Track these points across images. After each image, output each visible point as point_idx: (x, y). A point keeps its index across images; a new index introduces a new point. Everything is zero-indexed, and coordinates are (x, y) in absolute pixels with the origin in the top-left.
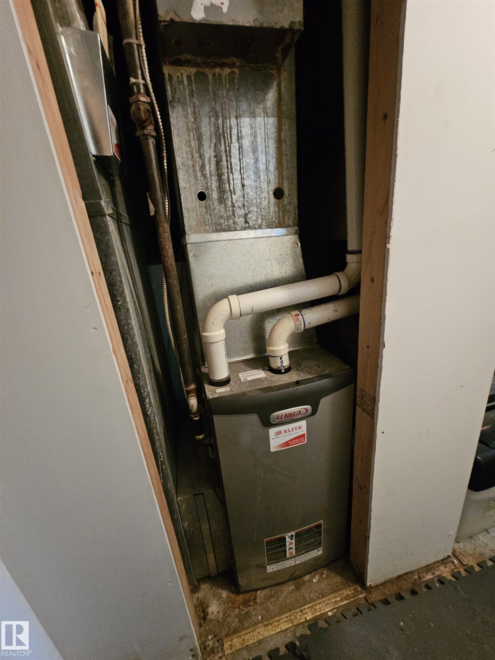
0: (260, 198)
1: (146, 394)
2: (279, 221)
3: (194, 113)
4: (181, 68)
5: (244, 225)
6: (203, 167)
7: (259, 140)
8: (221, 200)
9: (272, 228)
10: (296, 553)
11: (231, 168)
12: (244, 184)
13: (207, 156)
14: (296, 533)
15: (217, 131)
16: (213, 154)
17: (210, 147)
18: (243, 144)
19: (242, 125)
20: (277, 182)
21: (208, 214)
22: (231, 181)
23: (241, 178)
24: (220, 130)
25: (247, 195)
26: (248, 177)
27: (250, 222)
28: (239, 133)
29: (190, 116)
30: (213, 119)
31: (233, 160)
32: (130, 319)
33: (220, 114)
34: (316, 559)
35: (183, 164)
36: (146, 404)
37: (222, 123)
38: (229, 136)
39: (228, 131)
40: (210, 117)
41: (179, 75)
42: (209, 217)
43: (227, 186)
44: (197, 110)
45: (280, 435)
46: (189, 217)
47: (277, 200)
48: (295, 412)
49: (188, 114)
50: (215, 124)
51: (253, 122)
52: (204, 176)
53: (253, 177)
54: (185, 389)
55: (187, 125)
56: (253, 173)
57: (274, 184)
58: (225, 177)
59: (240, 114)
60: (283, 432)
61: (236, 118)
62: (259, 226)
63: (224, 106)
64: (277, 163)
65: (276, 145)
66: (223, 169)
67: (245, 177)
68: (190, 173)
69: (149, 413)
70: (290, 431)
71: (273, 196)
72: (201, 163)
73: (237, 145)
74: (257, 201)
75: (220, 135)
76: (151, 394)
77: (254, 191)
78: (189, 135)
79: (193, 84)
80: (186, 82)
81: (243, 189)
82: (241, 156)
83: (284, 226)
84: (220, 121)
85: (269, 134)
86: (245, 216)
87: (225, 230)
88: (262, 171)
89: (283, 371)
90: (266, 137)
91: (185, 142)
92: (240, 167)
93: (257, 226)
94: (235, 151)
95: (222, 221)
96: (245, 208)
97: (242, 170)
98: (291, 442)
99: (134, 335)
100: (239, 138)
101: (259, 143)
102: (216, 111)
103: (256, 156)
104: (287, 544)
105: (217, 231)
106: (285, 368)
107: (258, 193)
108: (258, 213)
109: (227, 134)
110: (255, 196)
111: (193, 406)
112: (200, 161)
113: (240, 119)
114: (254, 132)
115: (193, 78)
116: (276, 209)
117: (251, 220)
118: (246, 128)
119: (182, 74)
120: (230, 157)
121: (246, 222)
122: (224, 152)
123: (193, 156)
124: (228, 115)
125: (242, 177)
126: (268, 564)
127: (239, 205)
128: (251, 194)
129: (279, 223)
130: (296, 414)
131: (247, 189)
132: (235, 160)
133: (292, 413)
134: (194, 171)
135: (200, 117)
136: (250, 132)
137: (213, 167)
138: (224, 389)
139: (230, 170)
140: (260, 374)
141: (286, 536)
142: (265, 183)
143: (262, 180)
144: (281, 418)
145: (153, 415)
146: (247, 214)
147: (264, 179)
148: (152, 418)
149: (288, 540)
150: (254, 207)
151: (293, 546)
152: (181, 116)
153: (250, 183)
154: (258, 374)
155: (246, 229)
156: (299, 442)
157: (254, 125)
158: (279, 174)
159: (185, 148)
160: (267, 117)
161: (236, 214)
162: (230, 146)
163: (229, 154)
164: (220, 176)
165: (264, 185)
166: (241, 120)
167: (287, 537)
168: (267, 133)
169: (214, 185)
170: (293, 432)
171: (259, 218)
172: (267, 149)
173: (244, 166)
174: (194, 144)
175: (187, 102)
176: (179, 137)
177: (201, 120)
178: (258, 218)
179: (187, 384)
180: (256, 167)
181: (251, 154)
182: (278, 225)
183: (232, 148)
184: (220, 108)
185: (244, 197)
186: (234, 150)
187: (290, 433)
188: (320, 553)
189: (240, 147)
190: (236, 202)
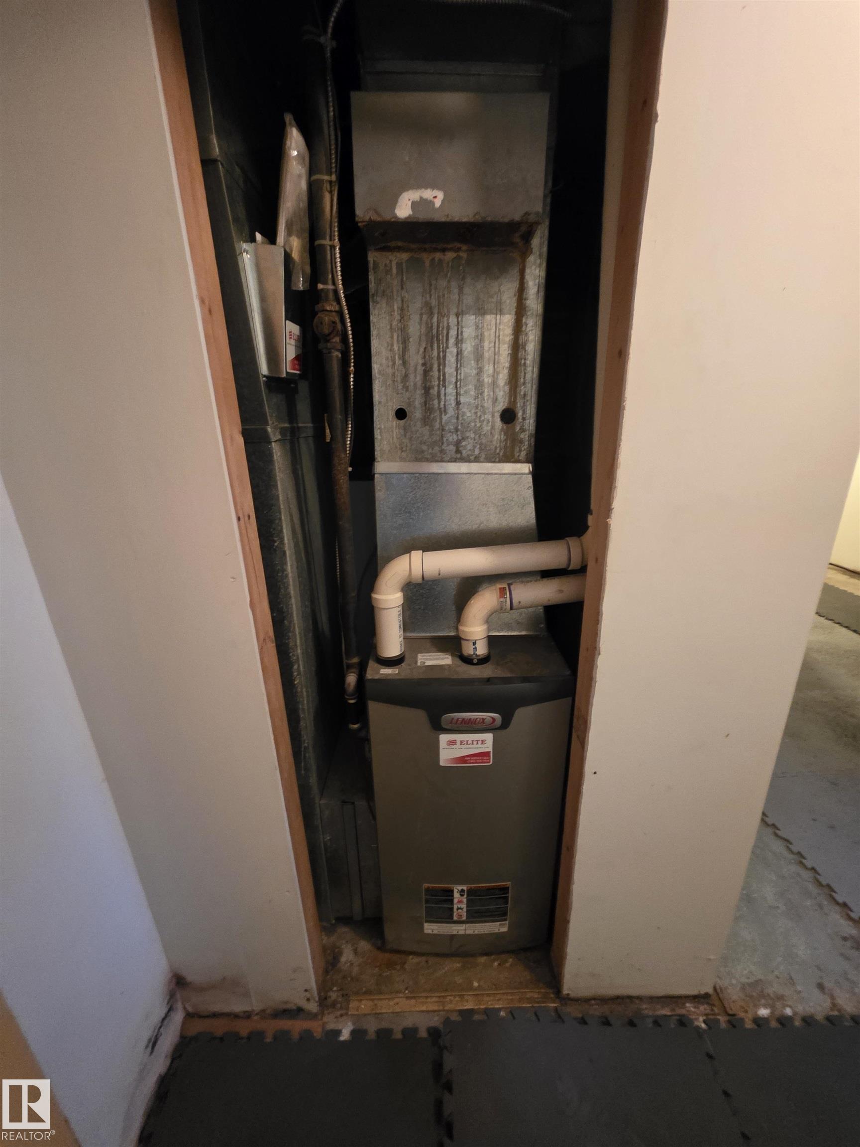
0: (480, 422)
1: (295, 658)
2: (505, 453)
3: (402, 309)
4: (390, 253)
5: (454, 456)
6: (406, 377)
7: (486, 344)
8: (427, 420)
9: (494, 462)
10: (467, 918)
11: (444, 380)
12: (460, 401)
13: (412, 363)
14: (469, 888)
15: (429, 332)
16: (421, 361)
17: (418, 352)
18: (464, 349)
19: (463, 324)
20: (507, 400)
21: (407, 437)
22: (442, 397)
23: (455, 394)
24: (433, 331)
25: (463, 416)
26: (466, 392)
27: (464, 452)
28: (459, 335)
29: (396, 313)
30: (425, 317)
31: (447, 370)
32: (286, 564)
33: (436, 311)
34: (499, 936)
35: (380, 372)
36: (294, 671)
37: (438, 321)
38: (445, 338)
39: (445, 332)
40: (421, 314)
41: (388, 262)
42: (408, 441)
43: (436, 402)
44: (405, 306)
45: (455, 746)
46: (381, 439)
47: (504, 425)
48: (477, 719)
49: (394, 311)
50: (427, 323)
51: (481, 322)
52: (406, 388)
53: (472, 393)
54: (345, 661)
55: (391, 325)
56: (474, 388)
57: (502, 404)
58: (434, 391)
59: (462, 311)
60: (458, 743)
61: (457, 315)
62: (475, 457)
63: (441, 300)
64: (510, 375)
65: (510, 352)
66: (433, 380)
67: (462, 392)
68: (388, 384)
69: (296, 683)
70: (469, 743)
71: (499, 419)
72: (404, 372)
73: (455, 351)
74: (476, 425)
75: (432, 339)
76: (300, 659)
77: (473, 411)
78: (392, 337)
79: (404, 273)
80: (394, 271)
81: (458, 409)
82: (459, 365)
83: (512, 460)
84: (435, 319)
85: (501, 337)
86: (458, 444)
87: (427, 460)
88: (486, 386)
89: (475, 661)
90: (497, 340)
91: (386, 345)
92: (457, 379)
93: (472, 458)
94: (451, 359)
95: (424, 447)
96: (459, 433)
97: (459, 383)
98: (469, 758)
99: (288, 585)
100: (459, 341)
101: (486, 348)
102: (431, 308)
103: (480, 365)
104: (455, 901)
105: (417, 460)
106: (478, 658)
107: (479, 414)
108: (476, 441)
109: (443, 337)
110: (474, 417)
111: (349, 684)
112: (404, 370)
113: (462, 317)
114: (480, 334)
115: (404, 264)
116: (502, 436)
117: (465, 449)
118: (470, 328)
119: (391, 261)
120: (445, 366)
121: (458, 451)
122: (435, 359)
123: (394, 363)
124: (446, 311)
125: (458, 391)
126: (427, 922)
127: (451, 429)
128: (468, 414)
129: (505, 455)
130: (477, 722)
131: (464, 409)
132: (450, 370)
133: (472, 719)
134: (394, 381)
135: (408, 314)
136: (474, 334)
137: (419, 378)
138: (391, 670)
139: (441, 383)
140: (445, 660)
141: (455, 888)
142: (490, 401)
143: (486, 398)
144: (456, 723)
145: (300, 686)
146: (460, 440)
147: (489, 395)
148: (299, 689)
149: (456, 895)
150: (472, 432)
151: (464, 906)
152: (385, 312)
153: (467, 400)
154: (443, 659)
155: (458, 461)
156: (481, 761)
157: (480, 326)
158: (511, 389)
159: (385, 353)
160: (501, 314)
161: (445, 439)
162: (444, 352)
163: (442, 361)
164: (427, 390)
165: (488, 404)
166: (464, 319)
167: (455, 891)
168: (499, 336)
169: (418, 401)
170: (472, 746)
171: (477, 448)
172: (496, 357)
173: (462, 378)
174: (397, 348)
175: (393, 296)
176: (379, 338)
177: (410, 319)
178: (474, 447)
179: (349, 655)
180: (478, 380)
181: (473, 362)
182: (503, 459)
183: (448, 354)
184: (437, 302)
185: (458, 418)
186: (450, 356)
187: (467, 746)
188: (504, 929)
189: (459, 353)
190: (447, 423)
